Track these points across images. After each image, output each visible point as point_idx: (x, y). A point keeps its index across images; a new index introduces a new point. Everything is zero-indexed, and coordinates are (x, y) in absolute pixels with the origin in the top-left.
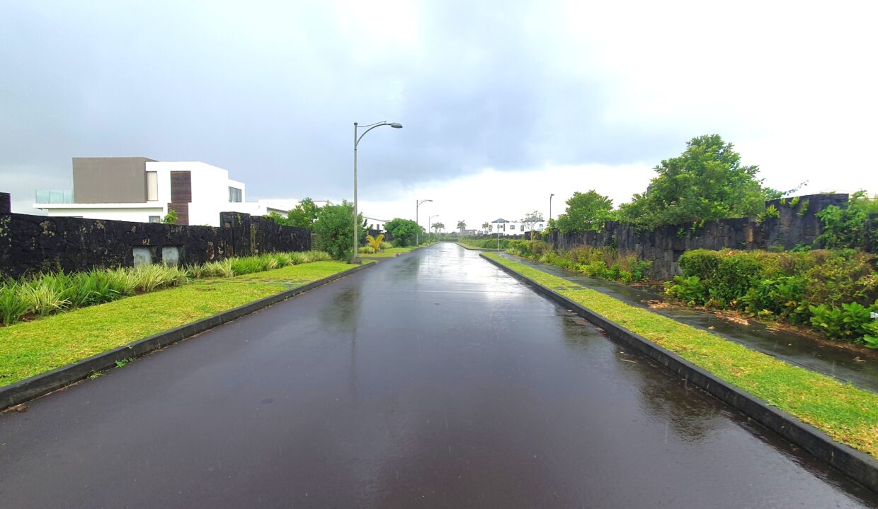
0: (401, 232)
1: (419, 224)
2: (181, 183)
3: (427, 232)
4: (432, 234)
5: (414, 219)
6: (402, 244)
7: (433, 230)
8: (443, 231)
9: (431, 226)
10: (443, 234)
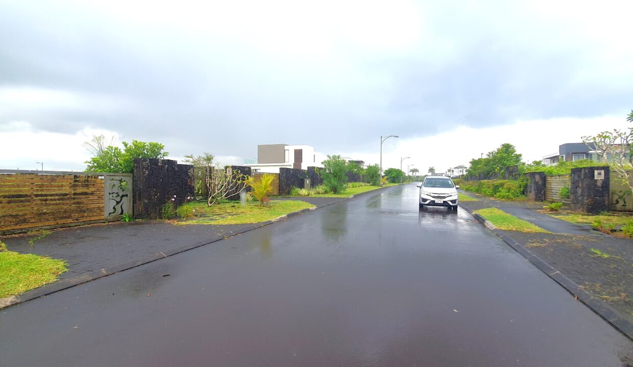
0: (393, 175)
1: (402, 171)
2: (298, 154)
3: (407, 175)
4: (410, 176)
5: (400, 169)
6: (393, 182)
7: (411, 174)
8: (417, 174)
9: (409, 171)
10: (418, 177)
